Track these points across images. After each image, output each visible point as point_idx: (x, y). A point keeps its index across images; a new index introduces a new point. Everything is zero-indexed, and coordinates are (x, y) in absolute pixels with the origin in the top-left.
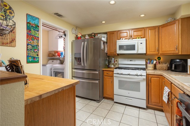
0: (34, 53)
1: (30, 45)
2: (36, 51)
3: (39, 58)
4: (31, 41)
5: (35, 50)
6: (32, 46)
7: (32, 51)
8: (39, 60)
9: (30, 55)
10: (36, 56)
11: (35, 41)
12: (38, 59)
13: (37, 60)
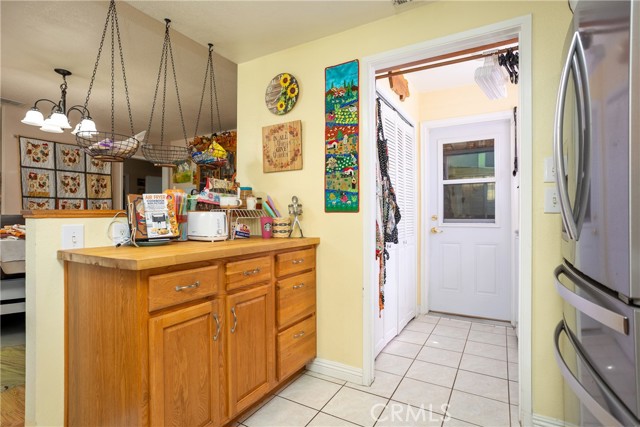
0: (341, 180)
1: (332, 158)
2: (348, 172)
3: (358, 194)
4: (335, 143)
5: (346, 169)
6: (338, 159)
7: (338, 174)
8: (358, 202)
9: (331, 188)
10: (350, 190)
11: (345, 141)
12: (354, 200)
13: (352, 203)
